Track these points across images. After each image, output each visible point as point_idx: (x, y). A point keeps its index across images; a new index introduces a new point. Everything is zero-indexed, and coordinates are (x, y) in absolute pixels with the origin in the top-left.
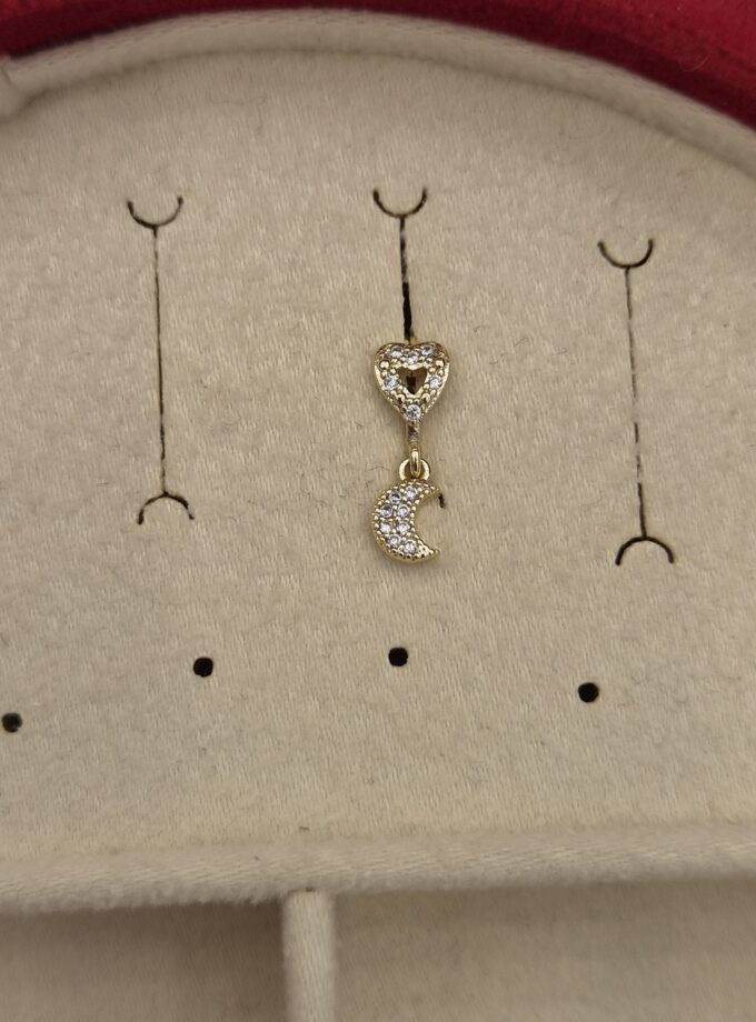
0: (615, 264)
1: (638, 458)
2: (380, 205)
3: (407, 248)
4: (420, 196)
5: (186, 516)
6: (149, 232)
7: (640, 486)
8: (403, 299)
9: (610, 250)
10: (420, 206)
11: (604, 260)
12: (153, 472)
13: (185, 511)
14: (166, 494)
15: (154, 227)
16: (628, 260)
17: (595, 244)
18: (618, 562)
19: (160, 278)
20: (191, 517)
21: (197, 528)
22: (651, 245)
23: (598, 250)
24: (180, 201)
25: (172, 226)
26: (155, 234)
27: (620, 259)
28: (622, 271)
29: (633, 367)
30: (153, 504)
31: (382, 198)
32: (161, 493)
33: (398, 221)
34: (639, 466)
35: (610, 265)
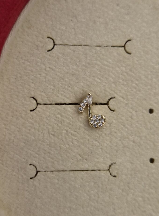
0: (53, 48)
1: (105, 46)
2: (34, 110)
3: (46, 103)
4: (33, 99)
5: (115, 164)
6: (39, 173)
7: (112, 47)
8: (60, 105)
9: (50, 49)
10: (35, 99)
11: (52, 50)
12: (103, 173)
13: (114, 165)
14: (109, 170)
15: (37, 172)
16: (53, 44)
17: (48, 52)
18: (130, 54)
19: (51, 170)
20: (115, 163)
21: (118, 162)
22: (48, 38)
23: (49, 52)
24: (30, 164)
25: (37, 167)
26: (39, 171)
27: (52, 46)
28: (55, 46)
29: (81, 45)
30: (111, 173)
31: (32, 109)
32: (108, 171)
33: (39, 105)
34: (107, 46)
35: (54, 49)
